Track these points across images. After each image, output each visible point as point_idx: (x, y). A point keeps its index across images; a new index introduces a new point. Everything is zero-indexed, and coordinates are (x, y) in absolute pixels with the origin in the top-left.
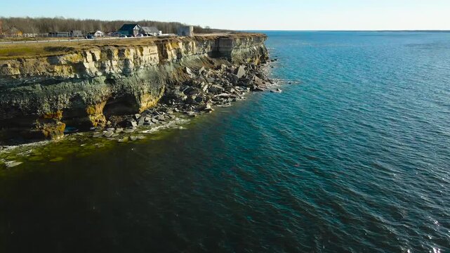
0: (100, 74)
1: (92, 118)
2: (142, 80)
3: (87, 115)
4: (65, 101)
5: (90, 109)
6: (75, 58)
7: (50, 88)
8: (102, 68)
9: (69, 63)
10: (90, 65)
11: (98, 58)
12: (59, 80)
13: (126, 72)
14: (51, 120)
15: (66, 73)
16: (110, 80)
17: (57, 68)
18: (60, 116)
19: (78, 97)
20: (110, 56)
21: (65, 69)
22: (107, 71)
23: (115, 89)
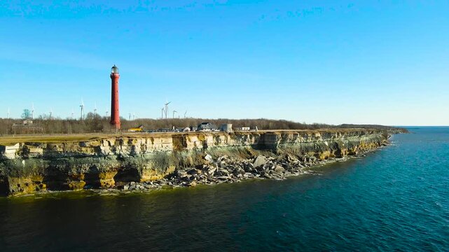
0: (112, 153)
1: (102, 181)
2: (147, 160)
3: (99, 179)
4: (86, 168)
5: (102, 175)
6: (96, 143)
7: (79, 160)
8: (114, 150)
9: (91, 146)
10: (105, 148)
11: (112, 144)
12: (84, 156)
13: (133, 153)
14: (77, 179)
15: (89, 152)
16: (120, 158)
17: (83, 149)
18: (83, 177)
19: (95, 167)
20: (121, 143)
21: (89, 149)
22: (117, 152)
23: (124, 164)
